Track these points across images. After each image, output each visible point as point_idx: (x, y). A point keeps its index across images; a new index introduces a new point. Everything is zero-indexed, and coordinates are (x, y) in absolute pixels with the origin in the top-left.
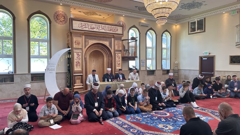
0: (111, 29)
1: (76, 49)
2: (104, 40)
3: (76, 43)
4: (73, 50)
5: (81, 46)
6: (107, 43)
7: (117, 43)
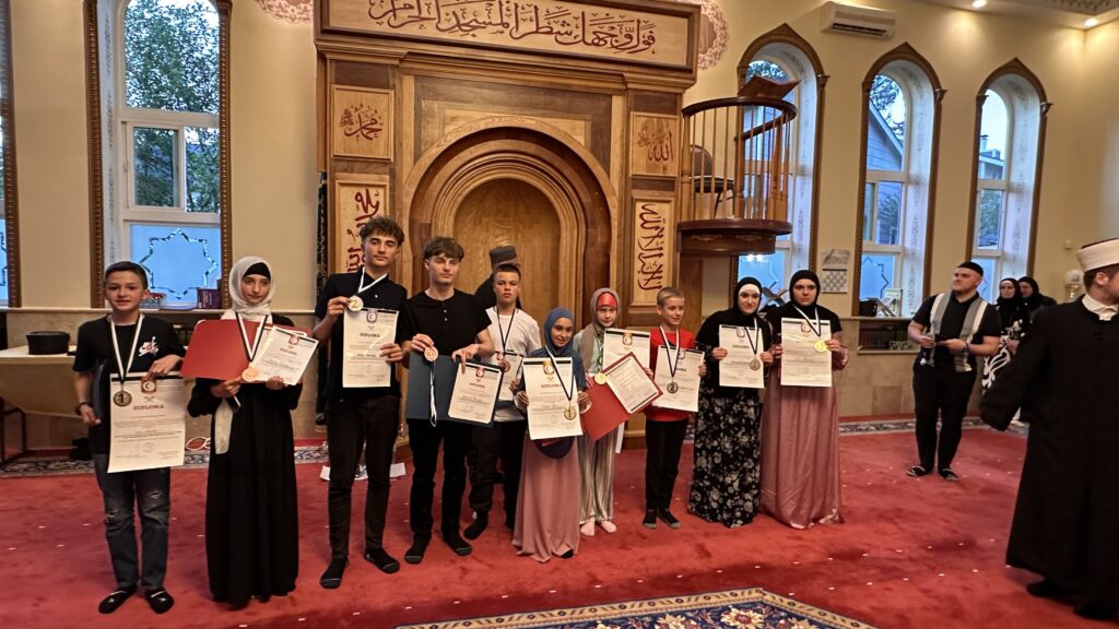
0: (606, 29)
1: (351, 163)
2: (555, 109)
3: (352, 124)
4: (334, 170)
5: (388, 145)
6: (574, 129)
7: (643, 129)
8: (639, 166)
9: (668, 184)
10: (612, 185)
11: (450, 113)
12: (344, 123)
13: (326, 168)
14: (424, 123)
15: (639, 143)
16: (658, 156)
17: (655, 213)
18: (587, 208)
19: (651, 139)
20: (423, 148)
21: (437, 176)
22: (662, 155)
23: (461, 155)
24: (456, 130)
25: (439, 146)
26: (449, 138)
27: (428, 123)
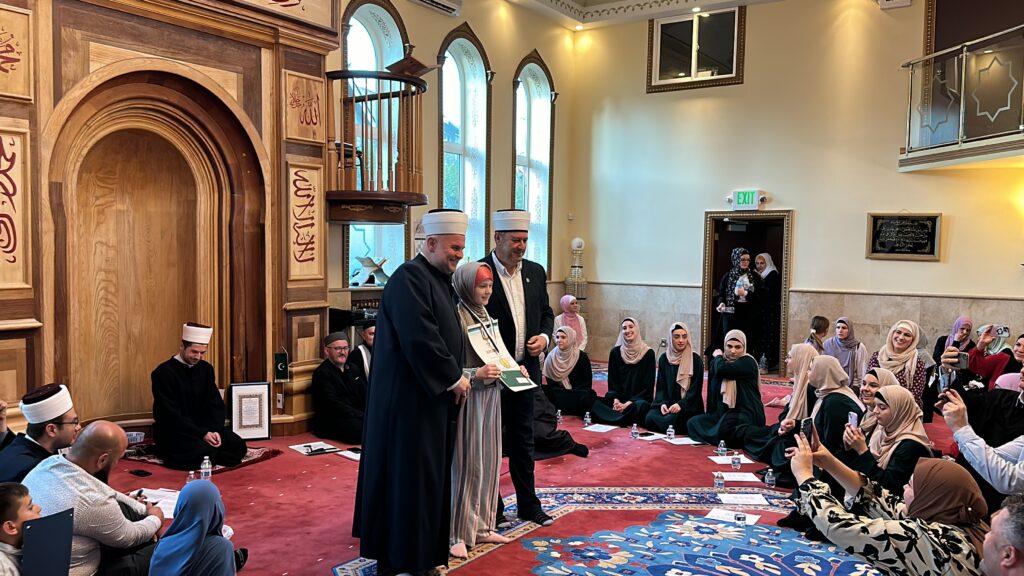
2: (208, 57)
5: (27, 82)
6: (226, 81)
8: (292, 130)
9: (316, 150)
10: (264, 147)
14: (64, 56)
16: (308, 120)
17: (307, 181)
18: (232, 170)
19: (302, 100)
20: (64, 88)
22: (312, 119)
24: (103, 69)
25: (82, 87)
26: (94, 78)
27: (70, 56)
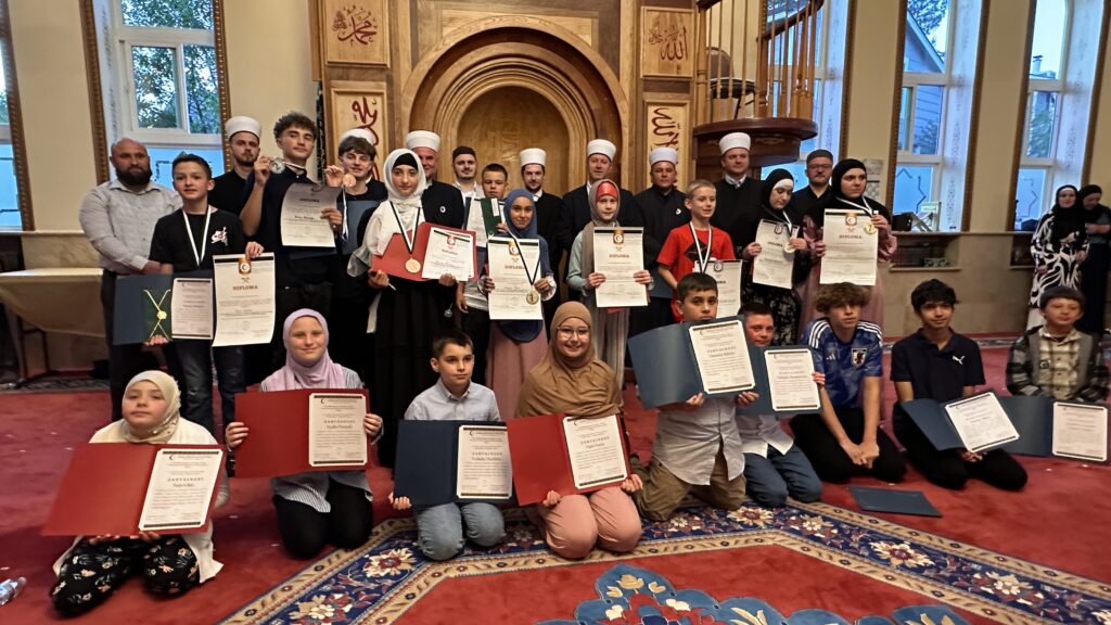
1: (346, 69)
2: (560, 6)
3: (345, 27)
4: (329, 79)
5: (382, 49)
6: (580, 27)
7: (654, 26)
8: (651, 66)
9: (683, 86)
10: (623, 88)
11: (446, 13)
12: (337, 27)
13: (321, 76)
14: (420, 25)
15: (650, 41)
16: (672, 55)
17: (670, 118)
18: (596, 115)
19: (664, 35)
20: (420, 53)
21: (437, 85)
22: (676, 54)
23: (462, 60)
24: (455, 33)
25: (437, 50)
26: (447, 41)
27: (425, 25)
